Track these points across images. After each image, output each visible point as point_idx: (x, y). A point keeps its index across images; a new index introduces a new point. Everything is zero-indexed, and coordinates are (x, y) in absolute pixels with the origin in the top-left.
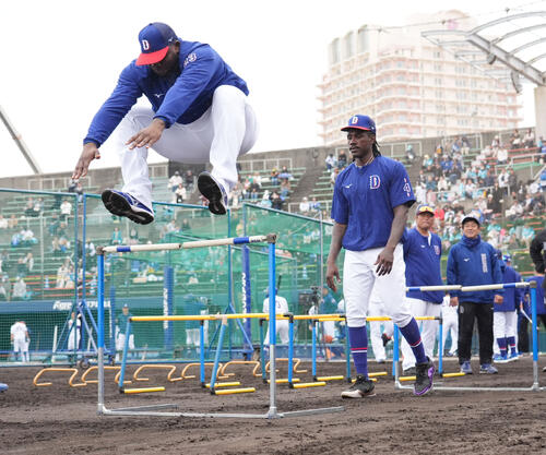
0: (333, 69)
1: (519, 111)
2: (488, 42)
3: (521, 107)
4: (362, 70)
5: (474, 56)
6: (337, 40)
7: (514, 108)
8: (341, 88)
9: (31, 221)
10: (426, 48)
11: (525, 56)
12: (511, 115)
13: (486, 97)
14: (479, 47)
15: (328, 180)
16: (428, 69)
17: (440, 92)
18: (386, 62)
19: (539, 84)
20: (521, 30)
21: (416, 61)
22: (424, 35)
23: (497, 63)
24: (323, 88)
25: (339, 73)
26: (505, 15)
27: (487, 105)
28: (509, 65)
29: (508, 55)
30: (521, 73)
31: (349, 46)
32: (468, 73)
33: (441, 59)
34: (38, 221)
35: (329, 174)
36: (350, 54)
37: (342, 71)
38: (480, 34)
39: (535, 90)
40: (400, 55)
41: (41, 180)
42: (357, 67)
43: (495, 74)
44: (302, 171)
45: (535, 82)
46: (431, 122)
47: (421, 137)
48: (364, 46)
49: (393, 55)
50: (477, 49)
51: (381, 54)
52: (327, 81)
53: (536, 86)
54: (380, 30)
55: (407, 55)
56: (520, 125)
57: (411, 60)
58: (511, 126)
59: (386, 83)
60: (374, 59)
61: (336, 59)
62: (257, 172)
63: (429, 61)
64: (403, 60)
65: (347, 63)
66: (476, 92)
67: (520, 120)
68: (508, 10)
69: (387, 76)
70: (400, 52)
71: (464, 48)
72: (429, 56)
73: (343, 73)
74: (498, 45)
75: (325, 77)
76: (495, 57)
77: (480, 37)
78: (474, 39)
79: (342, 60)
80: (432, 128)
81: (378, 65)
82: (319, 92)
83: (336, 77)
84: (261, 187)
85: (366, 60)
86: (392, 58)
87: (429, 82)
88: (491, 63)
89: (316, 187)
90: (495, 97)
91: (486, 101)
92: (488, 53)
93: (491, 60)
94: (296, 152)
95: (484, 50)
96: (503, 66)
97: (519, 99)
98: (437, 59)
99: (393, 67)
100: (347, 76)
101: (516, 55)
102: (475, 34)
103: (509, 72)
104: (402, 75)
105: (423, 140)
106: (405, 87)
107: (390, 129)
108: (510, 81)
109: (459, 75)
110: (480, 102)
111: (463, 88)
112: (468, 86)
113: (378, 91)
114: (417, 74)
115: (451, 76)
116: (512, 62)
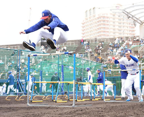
0: (86, 19)
1: (135, 31)
2: (128, 13)
3: (135, 30)
4: (94, 19)
5: (124, 16)
6: (87, 11)
7: (134, 31)
8: (88, 24)
9: (2, 58)
10: (111, 14)
11: (137, 17)
12: (133, 33)
13: (126, 28)
15: (84, 48)
16: (111, 19)
17: (114, 26)
18: (100, 17)
19: (141, 24)
20: (137, 10)
21: (108, 17)
22: (111, 10)
23: (130, 18)
24: (83, 24)
25: (87, 20)
26: (132, 5)
27: (127, 30)
28: (133, 19)
29: (133, 16)
30: (136, 21)
31: (90, 13)
32: (122, 21)
33: (115, 17)
34: (5, 58)
35: (84, 47)
36: (90, 15)
38: (125, 10)
39: (140, 26)
40: (104, 16)
41: (5, 46)
42: (92, 18)
43: (129, 21)
44: (77, 46)
45: (140, 24)
46: (112, 34)
47: (109, 37)
48: (94, 12)
49: (102, 15)
50: (124, 14)
51: (99, 15)
52: (84, 22)
53: (140, 25)
55: (106, 16)
56: (135, 35)
57: (106, 17)
58: (133, 36)
59: (100, 23)
61: (87, 16)
62: (65, 46)
63: (111, 18)
64: (105, 17)
65: (90, 17)
66: (124, 27)
67: (135, 34)
69: (100, 21)
70: (104, 15)
71: (121, 14)
72: (112, 16)
73: (88, 20)
74: (130, 13)
75: (83, 21)
76: (130, 17)
78: (124, 11)
79: (88, 17)
80: (112, 35)
81: (98, 18)
82: (82, 25)
83: (86, 21)
84: (66, 50)
85: (95, 16)
86: (102, 16)
87: (111, 23)
88: (128, 18)
89: (81, 50)
90: (129, 27)
91: (127, 29)
92: (128, 16)
93: (128, 17)
94: (75, 41)
95: (127, 15)
96: (132, 19)
97: (135, 29)
98: (114, 17)
99: (102, 19)
100: (89, 21)
101: (135, 16)
102: (124, 10)
103: (133, 21)
104: (104, 21)
105: (110, 39)
106: (105, 24)
107: (101, 35)
108: (133, 23)
109: (119, 21)
110: (125, 29)
111: (120, 25)
112: (122, 25)
113: (98, 25)
114: (108, 21)
115: (117, 22)
116: (134, 18)
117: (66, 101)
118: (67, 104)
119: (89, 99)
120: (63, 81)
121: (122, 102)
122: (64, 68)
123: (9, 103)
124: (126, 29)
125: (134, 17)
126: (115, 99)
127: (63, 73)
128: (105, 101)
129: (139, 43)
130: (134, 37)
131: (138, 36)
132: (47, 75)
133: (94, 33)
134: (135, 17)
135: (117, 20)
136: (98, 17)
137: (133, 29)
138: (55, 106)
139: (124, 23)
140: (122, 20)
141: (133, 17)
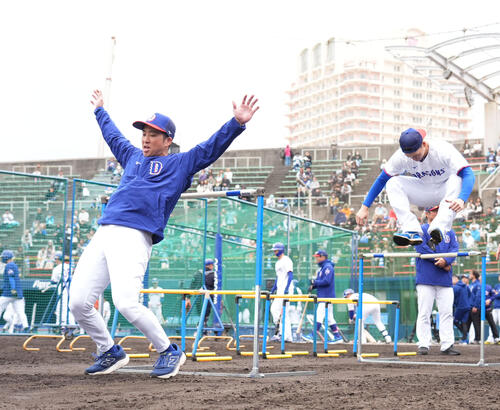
0: (301, 77)
1: (469, 124)
2: (445, 59)
3: (470, 120)
4: (328, 79)
5: (431, 72)
6: (306, 50)
7: (465, 122)
8: (307, 95)
9: (14, 205)
10: (388, 63)
11: (478, 73)
12: (462, 128)
13: (439, 110)
14: (437, 62)
15: (294, 179)
16: (389, 81)
17: (398, 104)
18: (351, 74)
19: (490, 100)
20: (476, 49)
21: (378, 74)
22: (388, 49)
23: (452, 79)
24: (292, 94)
25: (306, 80)
26: (462, 34)
27: (440, 118)
28: (464, 81)
29: (463, 72)
30: (474, 88)
31: (317, 57)
32: (424, 87)
33: (400, 73)
34: (22, 205)
35: (295, 174)
36: (317, 64)
37: (309, 79)
38: (437, 51)
39: (486, 105)
40: (363, 67)
41: (25, 167)
42: (322, 76)
43: (448, 89)
44: (270, 169)
45: (486, 97)
46: (389, 131)
47: (380, 143)
48: (330, 56)
49: (357, 67)
50: (433, 64)
51: (345, 66)
52: (295, 88)
53: (486, 101)
54: (348, 43)
55: (370, 67)
56: (469, 137)
57: (373, 73)
58: (462, 138)
59: (349, 93)
60: (339, 70)
61: (304, 67)
62: (229, 168)
63: (389, 75)
64: (366, 72)
65: (314, 73)
66: (430, 107)
67: (470, 132)
68: (464, 31)
69: (351, 86)
70: (364, 64)
71: (422, 64)
72: (390, 70)
73: (310, 81)
74: (455, 62)
75: (293, 84)
76: (451, 73)
77: (438, 54)
78: (433, 54)
79: (309, 71)
80: (390, 136)
81: (344, 76)
82: (288, 99)
83: (304, 85)
84: (231, 182)
85: (332, 70)
86: (356, 70)
87: (389, 94)
88: (447, 78)
89: (282, 185)
90: (447, 110)
91: (440, 113)
92: (445, 69)
93: (447, 75)
94: (265, 152)
95: (442, 66)
96: (459, 82)
97: (470, 114)
98: (397, 72)
99: (357, 79)
100: (314, 84)
101: (470, 72)
102: (433, 51)
103: (463, 88)
104: (364, 86)
105: (382, 147)
106: (366, 97)
107: (351, 135)
108: (464, 96)
109: (416, 88)
110: (433, 114)
111: (419, 100)
112: (424, 99)
113: (342, 99)
114: (378, 86)
115: (408, 90)
116: (467, 79)
117: (230, 358)
118: (230, 366)
119: (306, 353)
120: (219, 289)
121: (420, 365)
122: (223, 244)
123: (35, 359)
124: (438, 115)
125: (466, 73)
126: (396, 354)
127: (220, 262)
128: (362, 360)
129: (481, 164)
130: (466, 141)
131: (479, 141)
132: (165, 266)
133: (327, 128)
134: (471, 76)
135: (407, 84)
136: (342, 72)
137: (462, 117)
138: (190, 373)
139: (430, 95)
140: (425, 84)
141: (462, 74)
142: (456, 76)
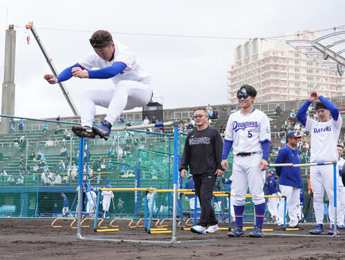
0: (238, 62)
1: (343, 88)
2: (324, 47)
3: (343, 86)
4: (254, 63)
6: (240, 46)
7: (340, 86)
8: (242, 73)
10: (290, 52)
12: (339, 91)
13: (324, 80)
14: (319, 50)
16: (292, 63)
17: (297, 77)
18: (267, 59)
20: (343, 40)
21: (285, 59)
22: (287, 42)
23: (329, 60)
24: (232, 73)
25: (241, 64)
26: (333, 31)
27: (325, 84)
28: (337, 61)
30: (343, 64)
31: (247, 50)
32: (314, 66)
33: (299, 58)
36: (247, 54)
38: (319, 42)
40: (276, 55)
42: (251, 62)
46: (292, 93)
48: (255, 49)
49: (271, 55)
50: (316, 50)
51: (264, 54)
52: (234, 69)
54: (262, 39)
55: (280, 55)
57: (281, 58)
59: (267, 71)
60: (261, 57)
61: (239, 56)
63: (292, 59)
64: (277, 58)
65: (245, 59)
66: (318, 78)
67: (344, 92)
68: (335, 29)
69: (268, 67)
70: (276, 53)
72: (292, 56)
73: (243, 65)
74: (331, 49)
75: (233, 67)
76: (328, 56)
77: (319, 44)
78: (316, 45)
79: (242, 59)
80: (293, 96)
81: (263, 61)
82: (230, 76)
83: (239, 67)
85: (256, 58)
86: (271, 57)
87: (292, 71)
88: (326, 59)
90: (329, 79)
91: (325, 82)
92: (324, 53)
93: (326, 57)
95: (322, 51)
98: (296, 58)
99: (272, 62)
100: (245, 66)
101: (340, 55)
102: (316, 43)
103: (336, 65)
104: (276, 67)
105: (286, 102)
106: (278, 73)
107: (269, 97)
108: (337, 69)
112: (314, 73)
114: (285, 66)
115: (304, 68)
116: (338, 59)
124: (323, 83)
125: (338, 56)
134: (341, 57)
135: (303, 64)
137: (338, 83)
139: (318, 71)
140: (314, 63)
141: (335, 56)
142: (331, 58)
